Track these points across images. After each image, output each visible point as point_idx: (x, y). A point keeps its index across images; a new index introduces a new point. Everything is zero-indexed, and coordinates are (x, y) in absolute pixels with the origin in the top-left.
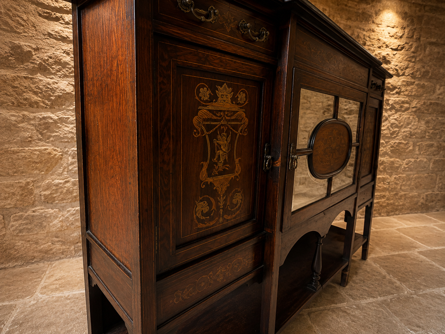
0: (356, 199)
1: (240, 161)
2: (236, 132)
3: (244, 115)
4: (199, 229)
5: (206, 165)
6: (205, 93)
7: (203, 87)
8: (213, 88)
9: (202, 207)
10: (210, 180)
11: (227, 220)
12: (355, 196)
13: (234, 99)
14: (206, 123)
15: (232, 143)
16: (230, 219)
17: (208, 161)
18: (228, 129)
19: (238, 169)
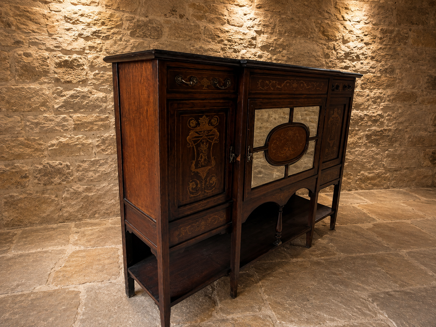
0: (317, 179)
1: (214, 158)
2: (212, 142)
3: (216, 131)
4: (191, 198)
5: (194, 162)
6: (193, 123)
7: (192, 120)
8: (197, 119)
9: (192, 185)
10: (196, 170)
11: (207, 193)
12: (316, 177)
13: (210, 123)
14: (194, 139)
15: (209, 148)
16: (209, 192)
17: (195, 160)
18: (207, 140)
19: (213, 163)
